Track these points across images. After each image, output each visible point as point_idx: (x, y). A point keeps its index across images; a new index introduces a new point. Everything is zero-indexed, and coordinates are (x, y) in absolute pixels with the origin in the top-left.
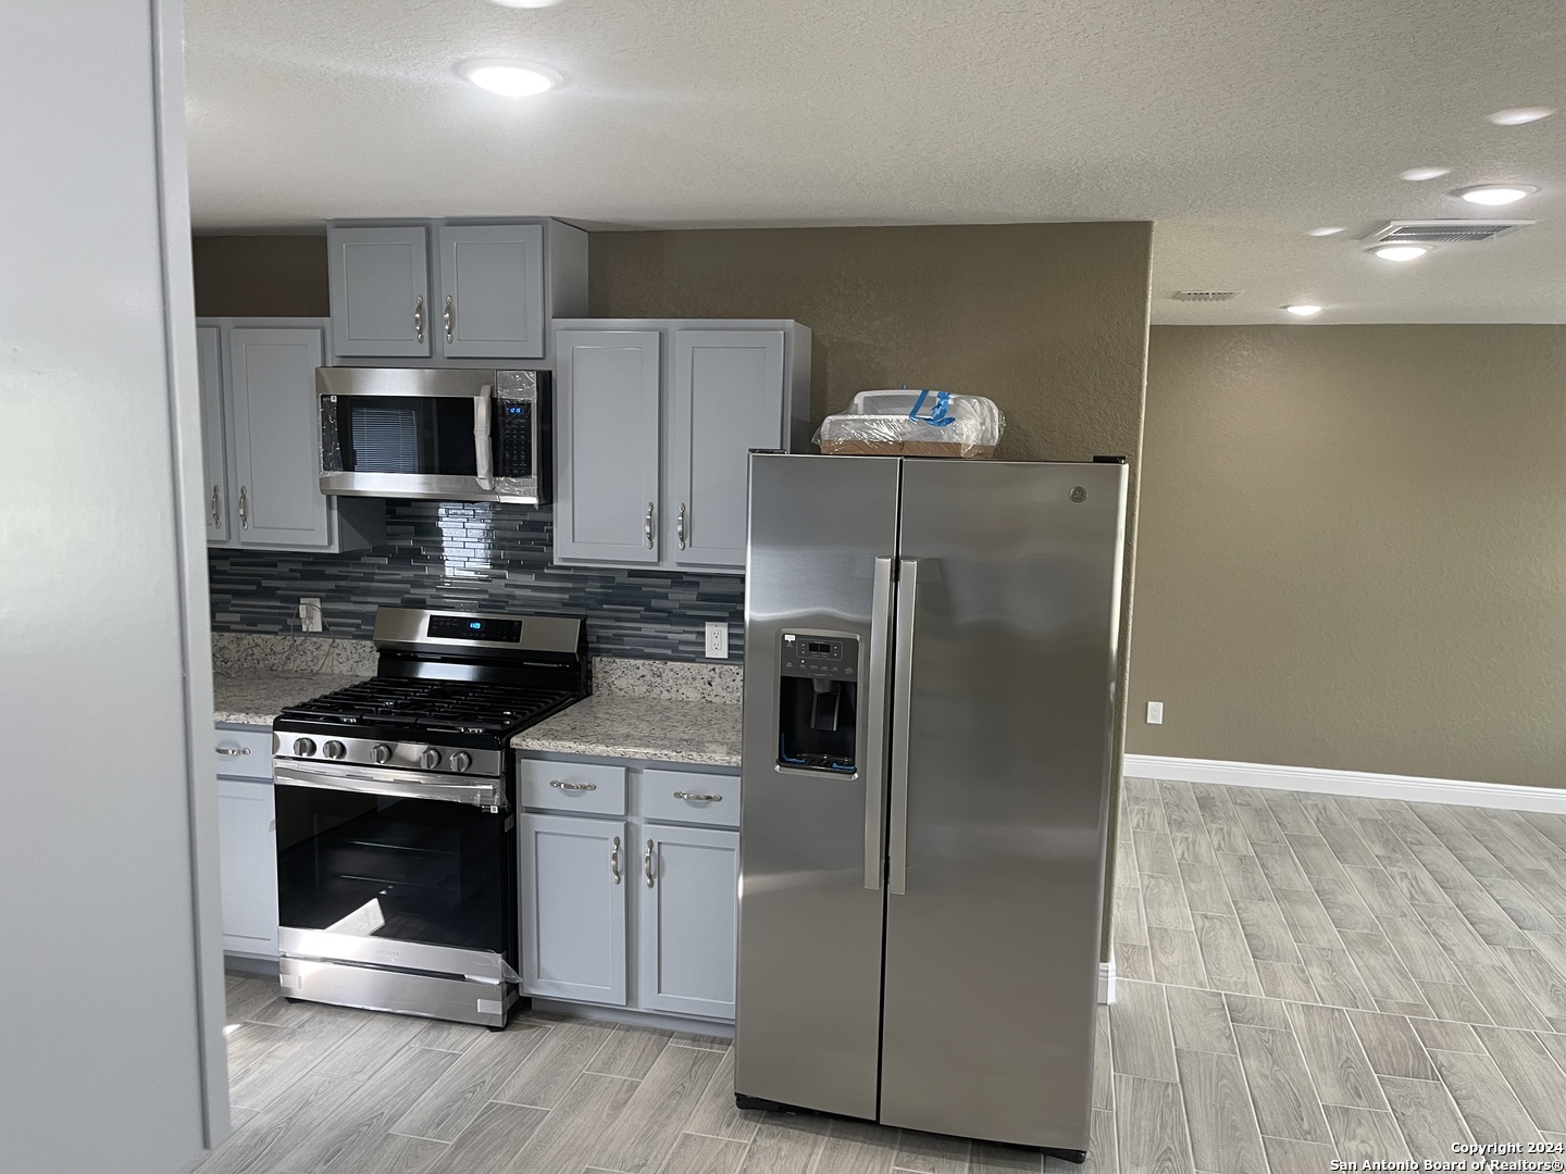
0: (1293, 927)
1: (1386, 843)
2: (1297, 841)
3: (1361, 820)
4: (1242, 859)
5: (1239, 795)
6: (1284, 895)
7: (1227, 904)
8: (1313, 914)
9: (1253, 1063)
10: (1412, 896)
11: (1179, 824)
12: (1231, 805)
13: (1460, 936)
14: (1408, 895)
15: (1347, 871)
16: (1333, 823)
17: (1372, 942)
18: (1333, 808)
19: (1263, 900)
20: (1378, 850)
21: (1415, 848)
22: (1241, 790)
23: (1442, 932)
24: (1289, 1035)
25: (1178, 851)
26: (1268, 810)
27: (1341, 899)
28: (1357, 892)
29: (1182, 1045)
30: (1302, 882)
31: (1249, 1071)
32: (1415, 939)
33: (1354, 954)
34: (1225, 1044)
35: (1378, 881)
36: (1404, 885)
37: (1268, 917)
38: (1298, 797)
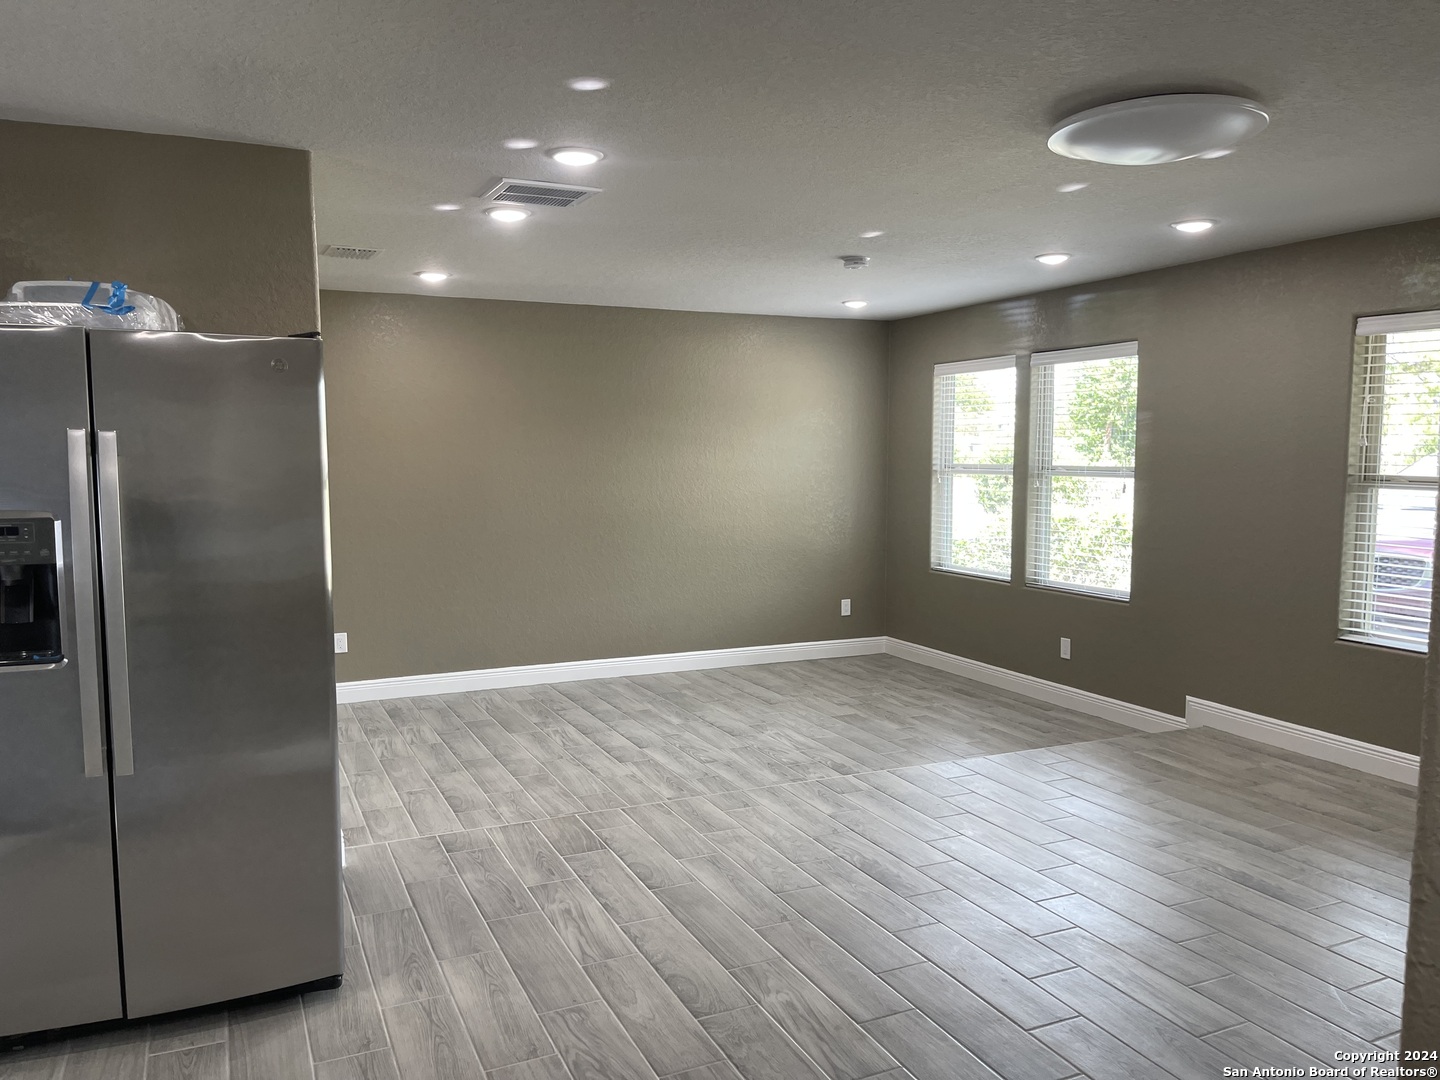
0: (481, 784)
1: (540, 713)
2: (475, 726)
3: (519, 702)
4: (433, 747)
5: (421, 703)
6: (470, 764)
7: (425, 780)
8: (496, 772)
9: (469, 876)
10: (564, 744)
11: (375, 732)
12: (416, 711)
13: (602, 762)
14: (561, 744)
15: (514, 737)
16: (498, 708)
17: (541, 780)
18: (498, 699)
19: (455, 771)
20: (535, 719)
21: (560, 713)
22: (422, 699)
23: (588, 761)
24: (494, 849)
25: (377, 751)
26: (447, 709)
27: (513, 757)
28: (525, 750)
29: (409, 879)
30: (482, 752)
31: (467, 882)
32: (572, 771)
33: (530, 791)
34: (445, 869)
35: (540, 740)
36: (558, 739)
37: (462, 782)
38: (468, 696)
